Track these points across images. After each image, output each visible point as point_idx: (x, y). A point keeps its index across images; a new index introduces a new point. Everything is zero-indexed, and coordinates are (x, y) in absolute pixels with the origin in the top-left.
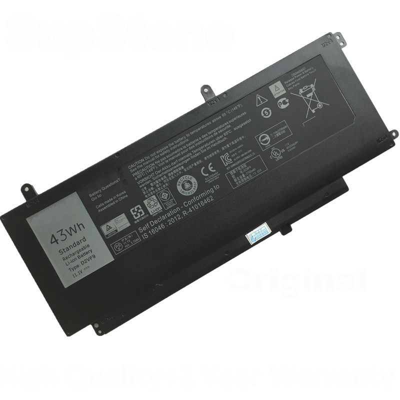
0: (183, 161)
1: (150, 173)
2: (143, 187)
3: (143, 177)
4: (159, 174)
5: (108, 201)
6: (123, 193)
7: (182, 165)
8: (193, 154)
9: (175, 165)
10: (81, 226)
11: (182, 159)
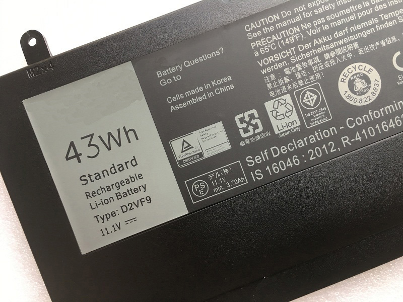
0: (358, 31)
1: (287, 47)
2: (268, 74)
3: (271, 53)
4: (305, 51)
5: (193, 92)
6: (225, 80)
7: (355, 41)
8: (381, 22)
9: (340, 38)
10: (131, 134)
11: (358, 27)
